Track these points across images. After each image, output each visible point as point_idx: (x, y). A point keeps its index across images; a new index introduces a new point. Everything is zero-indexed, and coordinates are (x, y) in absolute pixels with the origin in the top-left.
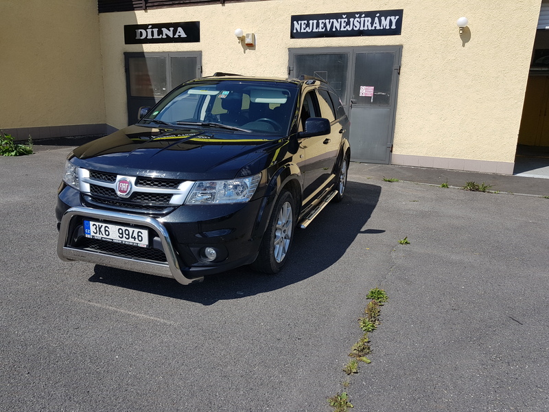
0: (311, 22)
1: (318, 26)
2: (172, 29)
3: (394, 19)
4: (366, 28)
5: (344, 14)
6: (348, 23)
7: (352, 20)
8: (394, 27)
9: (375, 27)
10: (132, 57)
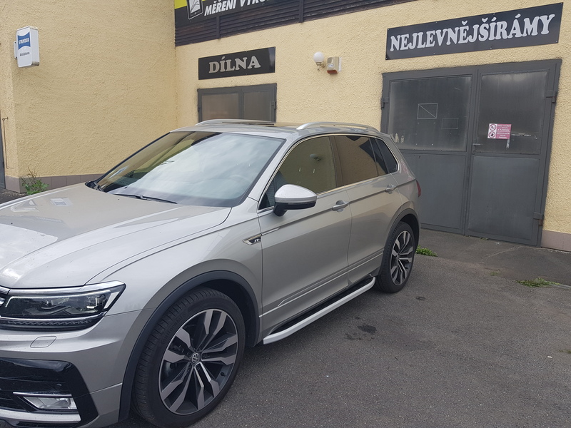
0: (415, 35)
1: (424, 40)
2: (245, 59)
3: (547, 20)
4: (498, 37)
5: (464, 19)
7: (476, 27)
8: (545, 31)
9: (514, 34)
10: (205, 94)
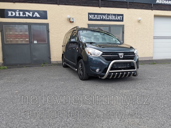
0: (95, 16)
1: (98, 17)
2: (31, 13)
3: (121, 17)
4: (113, 19)
5: (107, 14)
6: (108, 17)
7: (109, 16)
8: (121, 19)
9: (116, 19)
10: (4, 24)
